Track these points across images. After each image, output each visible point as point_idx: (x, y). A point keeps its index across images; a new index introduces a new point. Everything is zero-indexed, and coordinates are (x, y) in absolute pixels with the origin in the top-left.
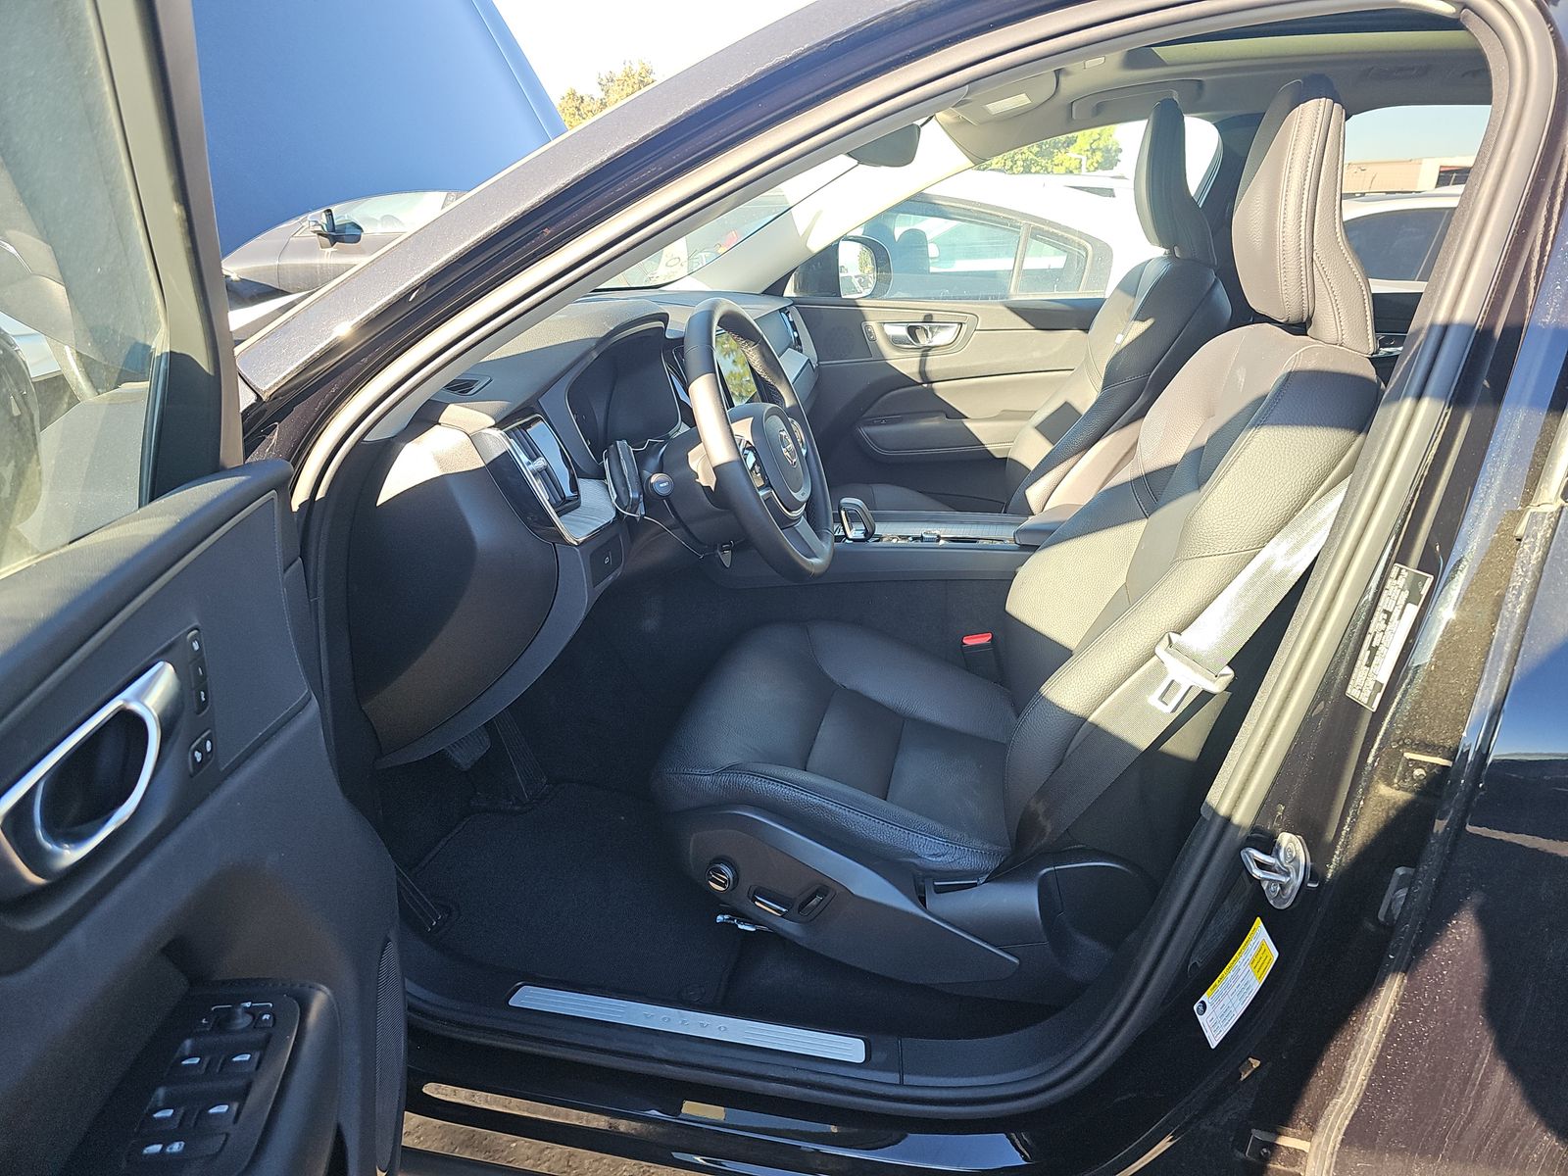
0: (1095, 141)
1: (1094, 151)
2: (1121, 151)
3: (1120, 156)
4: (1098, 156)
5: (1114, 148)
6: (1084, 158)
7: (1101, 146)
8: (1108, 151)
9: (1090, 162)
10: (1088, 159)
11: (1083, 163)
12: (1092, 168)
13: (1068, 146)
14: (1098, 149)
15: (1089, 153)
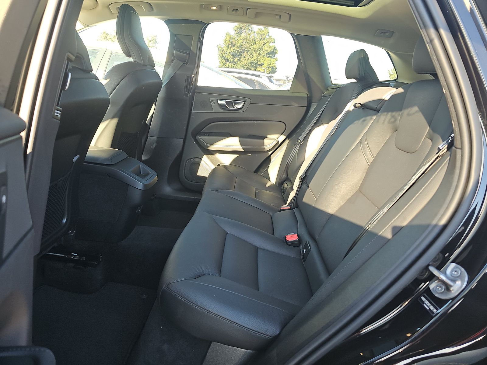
1: (269, 68)
2: (277, 68)
3: (276, 70)
4: (270, 69)
6: (266, 69)
9: (267, 71)
10: (267, 70)
11: (266, 71)
12: (268, 73)
13: (262, 66)
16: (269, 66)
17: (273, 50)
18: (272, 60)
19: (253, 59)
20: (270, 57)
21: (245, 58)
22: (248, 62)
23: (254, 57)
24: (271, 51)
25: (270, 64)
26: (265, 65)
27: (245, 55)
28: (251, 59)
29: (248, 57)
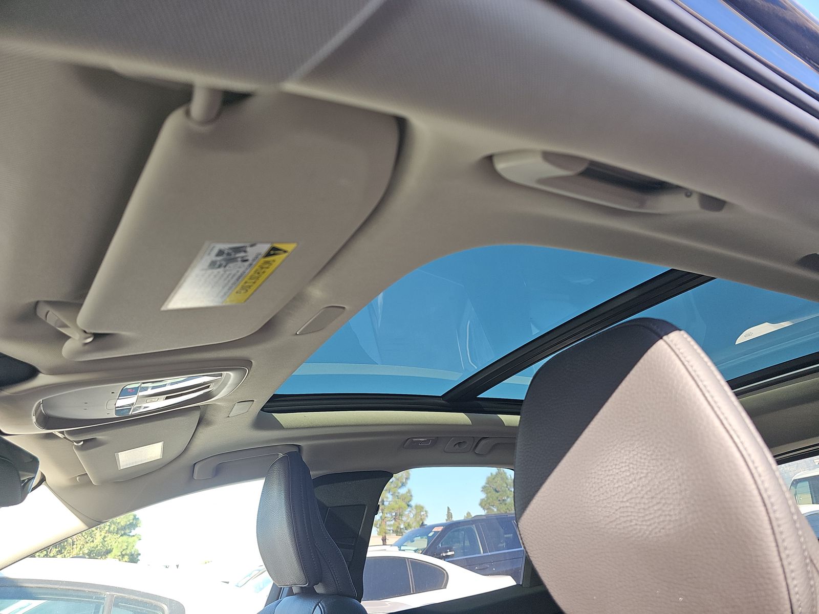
0: (123, 550)
2: (140, 554)
3: (139, 558)
4: (126, 558)
5: (136, 553)
7: (128, 552)
8: (132, 555)
14: (126, 554)
15: (120, 557)
16: (123, 553)
17: (131, 521)
18: (131, 540)
19: (92, 545)
20: (125, 534)
21: (75, 546)
22: (81, 552)
23: (95, 541)
24: (128, 523)
25: (126, 547)
26: (116, 552)
27: (75, 540)
28: (88, 544)
29: (82, 543)
